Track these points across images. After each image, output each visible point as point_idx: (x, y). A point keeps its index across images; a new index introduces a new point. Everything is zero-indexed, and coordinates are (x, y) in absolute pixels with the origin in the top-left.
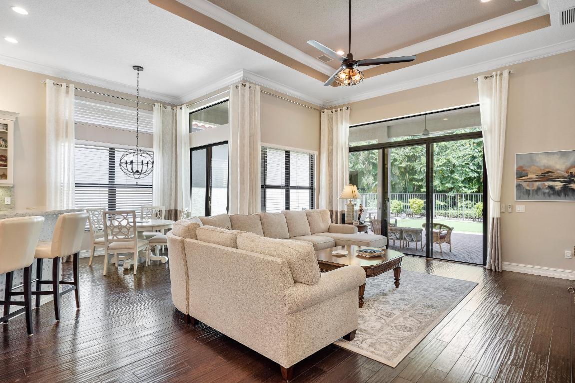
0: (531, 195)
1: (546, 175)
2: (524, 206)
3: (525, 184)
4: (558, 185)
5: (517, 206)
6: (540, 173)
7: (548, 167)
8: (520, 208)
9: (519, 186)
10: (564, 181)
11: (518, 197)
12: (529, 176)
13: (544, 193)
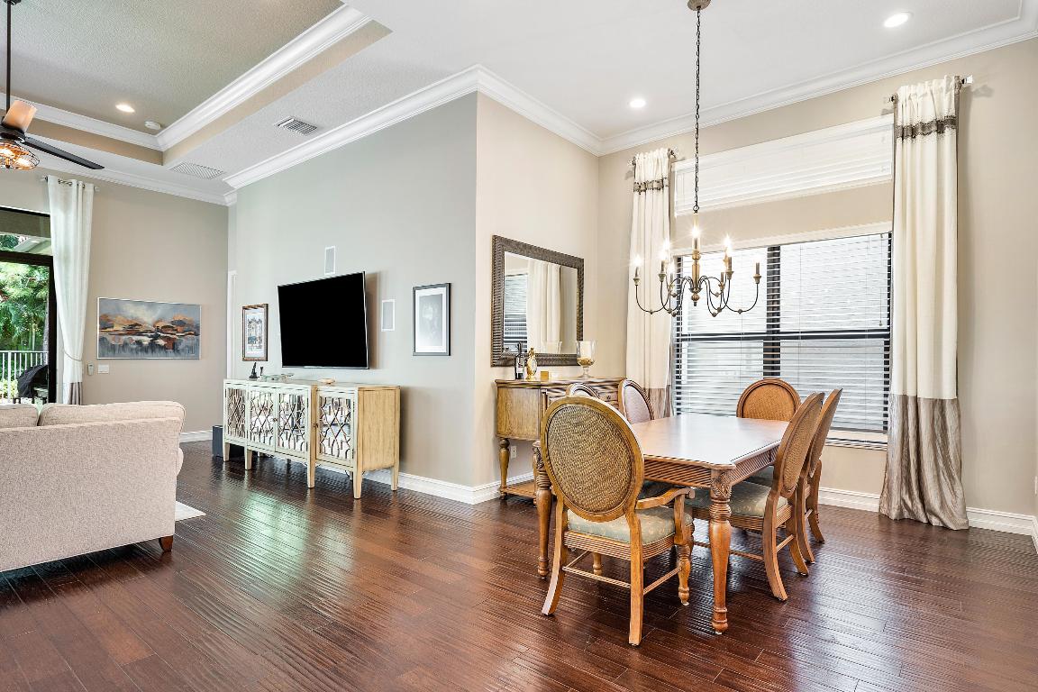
0: (117, 352)
1: (134, 329)
2: (108, 366)
3: (109, 338)
4: (146, 340)
5: (99, 366)
6: (127, 325)
7: (136, 319)
8: (104, 368)
9: (102, 339)
10: (151, 336)
11: (102, 354)
12: (115, 328)
13: (132, 349)
